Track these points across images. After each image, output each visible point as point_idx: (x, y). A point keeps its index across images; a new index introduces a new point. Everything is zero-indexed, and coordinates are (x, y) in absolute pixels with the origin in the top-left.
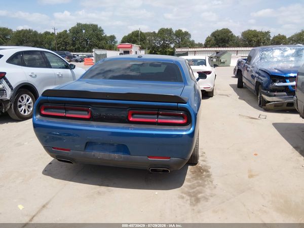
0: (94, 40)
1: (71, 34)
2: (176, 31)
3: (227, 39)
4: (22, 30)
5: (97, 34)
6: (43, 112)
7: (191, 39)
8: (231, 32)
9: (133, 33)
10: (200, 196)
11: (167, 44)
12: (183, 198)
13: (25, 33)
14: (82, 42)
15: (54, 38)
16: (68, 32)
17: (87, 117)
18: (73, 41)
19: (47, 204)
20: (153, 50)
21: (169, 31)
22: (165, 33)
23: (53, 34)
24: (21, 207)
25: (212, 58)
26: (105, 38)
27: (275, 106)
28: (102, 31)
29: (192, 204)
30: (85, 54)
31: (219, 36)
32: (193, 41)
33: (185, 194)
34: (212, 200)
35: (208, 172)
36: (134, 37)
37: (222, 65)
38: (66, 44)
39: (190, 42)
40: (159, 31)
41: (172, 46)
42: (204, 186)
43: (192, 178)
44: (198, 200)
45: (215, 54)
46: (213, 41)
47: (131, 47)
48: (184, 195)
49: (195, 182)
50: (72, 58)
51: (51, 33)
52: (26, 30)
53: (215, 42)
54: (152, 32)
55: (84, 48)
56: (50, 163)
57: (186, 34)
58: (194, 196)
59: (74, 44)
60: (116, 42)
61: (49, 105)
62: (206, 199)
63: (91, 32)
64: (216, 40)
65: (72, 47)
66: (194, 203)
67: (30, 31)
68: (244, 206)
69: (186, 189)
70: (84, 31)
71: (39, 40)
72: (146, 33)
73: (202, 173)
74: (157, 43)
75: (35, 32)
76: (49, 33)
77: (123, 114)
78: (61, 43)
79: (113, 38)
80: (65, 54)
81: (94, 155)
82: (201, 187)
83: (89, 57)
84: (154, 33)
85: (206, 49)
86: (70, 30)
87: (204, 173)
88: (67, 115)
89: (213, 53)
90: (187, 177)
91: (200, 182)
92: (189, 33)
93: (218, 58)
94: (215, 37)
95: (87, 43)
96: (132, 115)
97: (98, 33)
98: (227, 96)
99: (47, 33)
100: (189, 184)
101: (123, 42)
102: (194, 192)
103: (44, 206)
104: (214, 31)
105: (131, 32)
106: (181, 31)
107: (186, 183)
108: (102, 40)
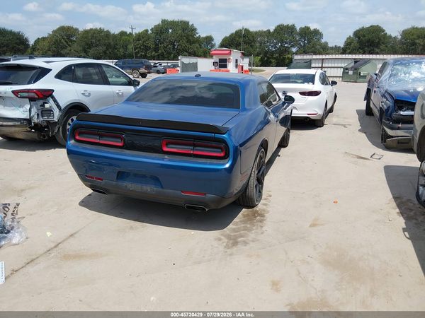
0: (184, 43)
1: (153, 35)
2: (301, 29)
3: (378, 40)
4: (91, 29)
5: (188, 35)
6: (78, 137)
7: (323, 41)
8: (384, 31)
9: (237, 32)
10: (240, 239)
11: (287, 47)
12: (220, 240)
13: (94, 33)
14: (168, 45)
15: (132, 40)
16: (150, 32)
17: (120, 144)
18: (156, 45)
19: (75, 233)
20: (266, 56)
21: (290, 29)
22: (284, 32)
23: (131, 34)
24: (49, 234)
25: (347, 69)
26: (199, 41)
27: (398, 143)
28: (195, 29)
29: (227, 247)
30: (170, 63)
31: (364, 36)
32: (326, 43)
33: (225, 236)
34: (252, 244)
35: (264, 216)
36: (237, 39)
37: (361, 80)
38: (147, 48)
39: (321, 44)
40: (275, 30)
41: (294, 50)
42: (250, 230)
43: (241, 221)
44: (235, 243)
45: (353, 64)
46: (356, 44)
47: (230, 54)
48: (222, 237)
49: (243, 225)
50: (151, 69)
51: (128, 33)
52: (96, 29)
53: (357, 45)
54: (265, 30)
55: (170, 54)
56: (90, 195)
57: (316, 32)
58: (234, 239)
59: (156, 49)
60: (213, 46)
61: (83, 130)
62: (245, 243)
63: (180, 32)
64: (360, 42)
65: (153, 53)
66: (230, 246)
67: (101, 31)
68: (287, 254)
69: (228, 232)
70: (170, 31)
71: (112, 43)
72: (256, 33)
73: (255, 217)
74: (272, 47)
75: (108, 31)
76: (126, 33)
77: (157, 143)
78: (140, 48)
79: (209, 40)
80: (142, 63)
81: (126, 186)
82: (246, 232)
83: (175, 66)
84: (269, 31)
85: (344, 56)
86: (152, 30)
87: (258, 218)
88: (102, 142)
89: (350, 61)
90: (236, 220)
91: (249, 226)
92: (320, 31)
93: (356, 69)
94: (359, 38)
95: (174, 48)
96: (167, 145)
97: (190, 33)
98: (345, 126)
99: (123, 34)
100: (234, 227)
101: (222, 45)
102: (235, 236)
103: (72, 235)
104: (358, 29)
105: (234, 32)
106: (308, 28)
107: (231, 226)
108: (194, 42)
